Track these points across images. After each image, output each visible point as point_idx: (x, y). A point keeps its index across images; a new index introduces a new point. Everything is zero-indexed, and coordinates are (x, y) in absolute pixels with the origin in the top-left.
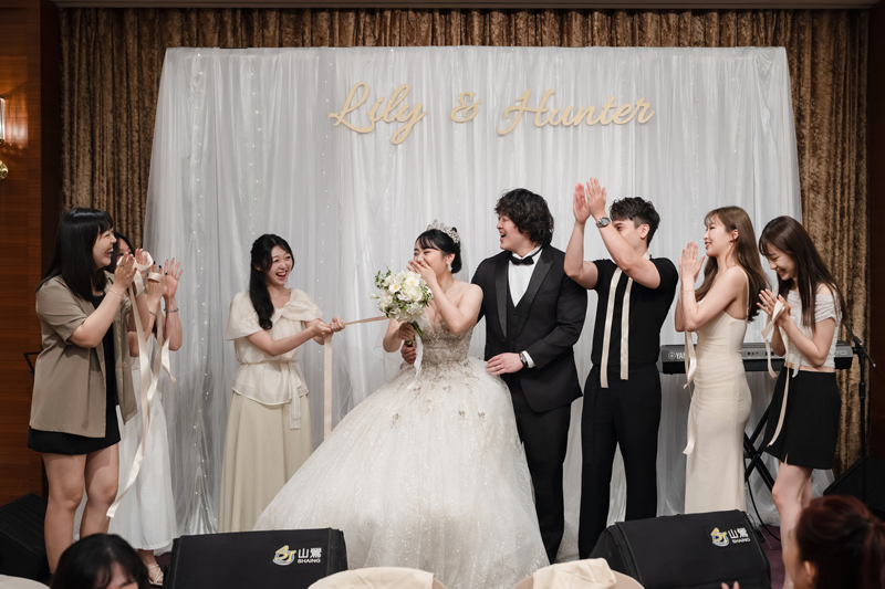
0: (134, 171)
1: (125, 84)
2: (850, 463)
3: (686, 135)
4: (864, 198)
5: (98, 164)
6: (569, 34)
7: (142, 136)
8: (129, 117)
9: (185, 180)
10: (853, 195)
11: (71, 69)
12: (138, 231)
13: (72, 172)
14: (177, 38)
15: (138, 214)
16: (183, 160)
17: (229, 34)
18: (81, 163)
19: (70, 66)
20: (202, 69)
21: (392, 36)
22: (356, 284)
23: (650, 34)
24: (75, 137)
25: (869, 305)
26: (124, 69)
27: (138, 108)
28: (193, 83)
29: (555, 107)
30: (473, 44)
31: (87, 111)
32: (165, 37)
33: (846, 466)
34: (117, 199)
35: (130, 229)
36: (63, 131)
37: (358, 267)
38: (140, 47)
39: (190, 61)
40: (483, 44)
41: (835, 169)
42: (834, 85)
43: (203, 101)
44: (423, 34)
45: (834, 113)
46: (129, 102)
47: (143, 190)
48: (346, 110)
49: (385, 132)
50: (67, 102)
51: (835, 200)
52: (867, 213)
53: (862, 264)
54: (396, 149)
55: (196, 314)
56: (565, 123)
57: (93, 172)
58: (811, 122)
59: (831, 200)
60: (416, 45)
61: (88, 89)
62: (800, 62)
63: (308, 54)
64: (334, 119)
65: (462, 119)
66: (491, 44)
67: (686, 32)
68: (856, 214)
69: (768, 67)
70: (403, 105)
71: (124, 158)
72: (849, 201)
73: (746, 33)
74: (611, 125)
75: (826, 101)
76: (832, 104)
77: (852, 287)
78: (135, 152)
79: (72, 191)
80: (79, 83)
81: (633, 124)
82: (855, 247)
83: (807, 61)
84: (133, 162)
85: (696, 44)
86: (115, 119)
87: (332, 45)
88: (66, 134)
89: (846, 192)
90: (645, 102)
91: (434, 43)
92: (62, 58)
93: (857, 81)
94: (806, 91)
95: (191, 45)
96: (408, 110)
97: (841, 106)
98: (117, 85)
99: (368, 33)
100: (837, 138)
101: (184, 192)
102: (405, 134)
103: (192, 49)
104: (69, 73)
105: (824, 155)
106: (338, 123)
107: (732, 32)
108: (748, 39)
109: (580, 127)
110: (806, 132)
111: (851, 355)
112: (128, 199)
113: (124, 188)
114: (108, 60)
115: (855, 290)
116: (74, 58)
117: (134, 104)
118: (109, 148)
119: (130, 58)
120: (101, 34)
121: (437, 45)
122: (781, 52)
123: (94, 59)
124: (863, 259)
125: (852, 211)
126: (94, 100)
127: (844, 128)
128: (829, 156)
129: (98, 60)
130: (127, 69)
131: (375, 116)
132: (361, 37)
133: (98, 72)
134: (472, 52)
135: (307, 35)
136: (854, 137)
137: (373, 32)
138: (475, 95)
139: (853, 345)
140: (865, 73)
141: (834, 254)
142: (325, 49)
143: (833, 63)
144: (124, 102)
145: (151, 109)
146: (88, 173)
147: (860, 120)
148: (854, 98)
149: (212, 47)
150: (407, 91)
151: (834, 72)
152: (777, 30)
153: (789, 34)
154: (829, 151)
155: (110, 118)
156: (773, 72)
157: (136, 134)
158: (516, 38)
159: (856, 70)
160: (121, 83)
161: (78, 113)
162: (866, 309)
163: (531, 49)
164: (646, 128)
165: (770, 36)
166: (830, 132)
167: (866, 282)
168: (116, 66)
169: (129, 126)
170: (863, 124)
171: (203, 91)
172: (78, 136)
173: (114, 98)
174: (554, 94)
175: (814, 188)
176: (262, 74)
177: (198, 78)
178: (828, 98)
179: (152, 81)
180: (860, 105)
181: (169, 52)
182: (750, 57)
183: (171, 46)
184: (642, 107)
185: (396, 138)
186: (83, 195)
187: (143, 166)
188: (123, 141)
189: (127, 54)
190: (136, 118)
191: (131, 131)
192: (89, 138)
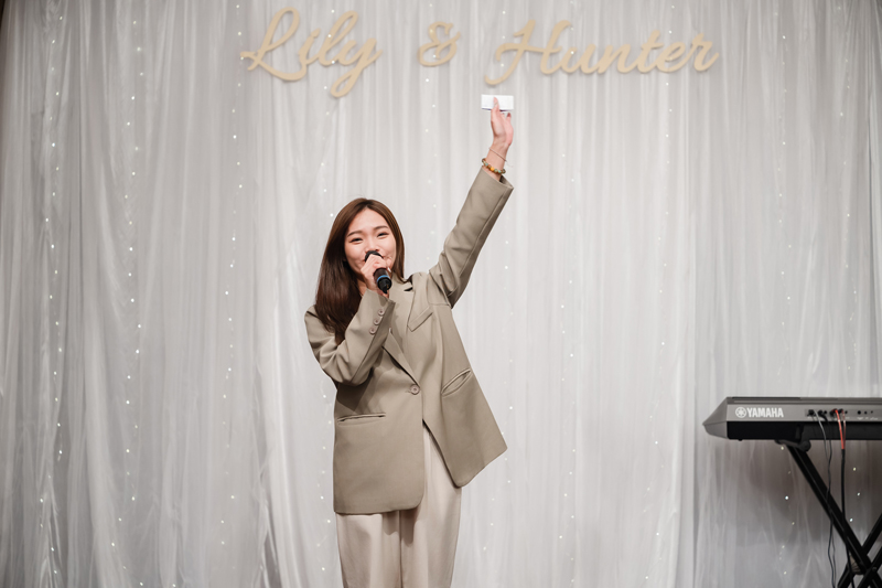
3: (767, 89)
9: (35, 145)
16: (33, 116)
28: (50, 6)
29: (571, 45)
37: (280, 274)
43: (63, 31)
48: (265, 47)
49: (322, 80)
54: (337, 106)
55: (47, 338)
56: (586, 70)
64: (249, 60)
65: (434, 62)
70: (348, 41)
74: (653, 73)
81: (686, 72)
90: (705, 39)
96: (356, 47)
101: (33, 162)
102: (350, 83)
106: (254, 65)
109: (608, 76)
131: (308, 57)
138: (452, 26)
150: (354, 20)
171: (64, 19)
174: (570, 27)
184: (700, 48)
185: (338, 89)
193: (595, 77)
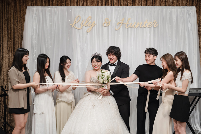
0: (18, 39)
1: (16, 16)
3: (167, 31)
5: (9, 37)
6: (135, 3)
7: (21, 30)
8: (17, 24)
9: (32, 41)
13: (2, 39)
14: (30, 4)
16: (31, 36)
17: (43, 2)
18: (5, 36)
19: (2, 11)
20: (36, 12)
21: (87, 3)
22: (77, 70)
23: (157, 3)
24: (3, 30)
26: (16, 12)
27: (20, 22)
28: (34, 15)
29: (131, 22)
30: (109, 5)
31: (7, 23)
32: (27, 3)
34: (14, 46)
37: (78, 65)
38: (20, 6)
39: (33, 10)
40: (111, 5)
43: (37, 20)
44: (95, 3)
47: (21, 44)
48: (74, 23)
49: (85, 29)
54: (88, 34)
56: (134, 27)
57: (8, 39)
60: (93, 5)
61: (7, 17)
62: (199, 10)
63: (64, 8)
64: (71, 25)
65: (106, 26)
66: (114, 5)
67: (167, 2)
69: (190, 12)
70: (90, 22)
71: (16, 35)
73: (184, 2)
74: (146, 28)
78: (19, 34)
79: (3, 44)
80: (4, 15)
81: (153, 27)
84: (18, 37)
85: (170, 5)
86: (14, 25)
87: (71, 5)
88: (1, 29)
90: (156, 21)
91: (98, 5)
95: (33, 5)
98: (14, 16)
99: (80, 2)
101: (31, 44)
102: (90, 30)
103: (34, 6)
104: (2, 13)
106: (72, 26)
107: (180, 2)
108: (185, 4)
109: (138, 28)
112: (17, 46)
113: (16, 43)
114: (12, 9)
116: (3, 9)
117: (19, 21)
118: (12, 33)
119: (18, 9)
120: (10, 2)
121: (99, 5)
122: (194, 8)
123: (8, 9)
126: (8, 20)
130: (17, 12)
131: (82, 25)
132: (78, 3)
133: (9, 12)
134: (109, 7)
135: (64, 3)
137: (82, 2)
138: (109, 19)
142: (69, 7)
144: (16, 20)
145: (23, 22)
146: (7, 39)
149: (39, 6)
150: (91, 18)
152: (193, 2)
153: (196, 3)
155: (12, 24)
156: (192, 13)
157: (19, 29)
158: (120, 4)
160: (15, 15)
161: (4, 23)
163: (125, 7)
164: (156, 29)
165: (191, 3)
168: (14, 11)
169: (17, 27)
171: (37, 18)
172: (4, 29)
173: (13, 19)
174: (131, 19)
176: (52, 13)
177: (35, 14)
179: (23, 15)
181: (28, 7)
182: (185, 9)
183: (28, 6)
184: (155, 23)
185: (88, 31)
186: (5, 45)
187: (21, 37)
188: (16, 31)
189: (17, 8)
190: (19, 25)
191: (18, 28)
192: (7, 30)
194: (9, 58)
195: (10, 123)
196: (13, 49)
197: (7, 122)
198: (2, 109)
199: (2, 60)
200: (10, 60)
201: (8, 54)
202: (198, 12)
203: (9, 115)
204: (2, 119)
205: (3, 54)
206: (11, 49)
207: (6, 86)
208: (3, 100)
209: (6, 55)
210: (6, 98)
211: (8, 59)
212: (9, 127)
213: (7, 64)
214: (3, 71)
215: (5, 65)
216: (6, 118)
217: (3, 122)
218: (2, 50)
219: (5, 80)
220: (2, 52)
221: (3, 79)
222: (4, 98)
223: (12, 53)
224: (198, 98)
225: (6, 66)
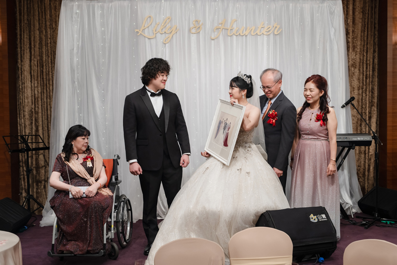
0: (49, 57)
1: (44, 17)
2: (369, 190)
3: (296, 40)
4: (377, 70)
5: (33, 53)
7: (52, 41)
8: (46, 32)
9: (71, 59)
10: (371, 69)
11: (20, 10)
12: (51, 83)
13: (21, 57)
15: (51, 76)
16: (70, 50)
18: (25, 53)
19: (19, 9)
20: (78, 9)
24: (22, 41)
25: (378, 119)
26: (43, 10)
27: (50, 28)
28: (74, 16)
29: (237, 27)
31: (28, 29)
33: (367, 191)
34: (41, 69)
35: (48, 83)
36: (17, 38)
39: (73, 6)
41: (363, 57)
42: (363, 19)
43: (79, 24)
45: (363, 31)
46: (46, 26)
47: (53, 65)
48: (143, 28)
49: (160, 38)
50: (18, 25)
51: (363, 71)
52: (378, 77)
53: (376, 100)
54: (165, 46)
55: (77, 119)
56: (241, 34)
57: (31, 57)
58: (353, 35)
59: (361, 71)
61: (28, 20)
62: (347, 8)
63: (126, 3)
64: (138, 32)
65: (195, 32)
68: (373, 78)
69: (333, 9)
70: (168, 26)
71: (44, 51)
72: (369, 71)
74: (262, 35)
75: (359, 26)
76: (362, 27)
77: (371, 111)
78: (49, 48)
79: (22, 65)
80: (24, 17)
81: (272, 35)
82: (372, 92)
83: (351, 7)
84: (48, 53)
86: (40, 33)
88: (19, 40)
89: (368, 67)
90: (277, 25)
92: (16, 5)
93: (373, 17)
94: (350, 21)
96: (171, 28)
97: (366, 28)
98: (40, 18)
100: (364, 43)
101: (71, 64)
102: (169, 39)
104: (19, 12)
105: (358, 50)
106: (139, 34)
109: (248, 36)
110: (350, 40)
111: (371, 139)
112: (46, 69)
113: (45, 64)
114: (36, 6)
115: (372, 112)
116: (21, 5)
117: (48, 26)
118: (37, 46)
119: (46, 5)
122: (340, 2)
123: (30, 6)
124: (376, 98)
125: (371, 76)
126: (30, 24)
127: (367, 38)
128: (360, 51)
129: (32, 6)
130: (45, 10)
131: (156, 31)
133: (32, 12)
134: (199, 2)
136: (372, 42)
138: (200, 21)
139: (372, 135)
140: (377, 13)
141: (362, 95)
143: (362, 8)
144: (44, 25)
145: (56, 29)
146: (28, 57)
147: (375, 35)
148: (372, 24)
150: (170, 19)
151: (363, 12)
154: (360, 49)
155: (37, 32)
156: (336, 11)
157: (49, 40)
159: (373, 12)
160: (42, 17)
161: (24, 30)
162: (377, 120)
164: (278, 36)
166: (361, 40)
167: (377, 109)
168: (40, 9)
169: (46, 36)
170: (376, 36)
171: (79, 19)
172: (24, 40)
173: (39, 24)
174: (236, 21)
175: (354, 65)
176: (105, 12)
177: (76, 13)
178: (360, 24)
179: (56, 16)
180: (375, 28)
181: (63, 2)
182: (325, 4)
184: (276, 27)
185: (165, 41)
186: (26, 67)
187: (52, 54)
188: (44, 43)
189: (45, 3)
190: (49, 32)
191: (47, 38)
192: (28, 41)
193: (244, 36)
194: (33, 88)
195: (37, 197)
196: (39, 74)
197: (32, 196)
198: (24, 175)
199: (21, 93)
200: (34, 92)
201: (31, 81)
202: (345, 11)
203: (35, 184)
204: (24, 191)
205: (22, 82)
206: (36, 74)
207: (28, 136)
208: (24, 160)
209: (28, 84)
210: (30, 155)
211: (32, 90)
212: (36, 204)
213: (30, 98)
214: (24, 111)
215: (26, 101)
216: (30, 189)
217: (24, 197)
218: (22, 76)
219: (28, 126)
220: (20, 79)
221: (23, 125)
222: (26, 157)
223: (37, 80)
224: (346, 149)
225: (28, 102)
